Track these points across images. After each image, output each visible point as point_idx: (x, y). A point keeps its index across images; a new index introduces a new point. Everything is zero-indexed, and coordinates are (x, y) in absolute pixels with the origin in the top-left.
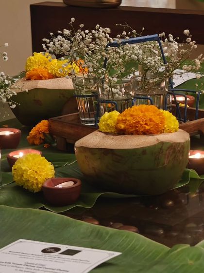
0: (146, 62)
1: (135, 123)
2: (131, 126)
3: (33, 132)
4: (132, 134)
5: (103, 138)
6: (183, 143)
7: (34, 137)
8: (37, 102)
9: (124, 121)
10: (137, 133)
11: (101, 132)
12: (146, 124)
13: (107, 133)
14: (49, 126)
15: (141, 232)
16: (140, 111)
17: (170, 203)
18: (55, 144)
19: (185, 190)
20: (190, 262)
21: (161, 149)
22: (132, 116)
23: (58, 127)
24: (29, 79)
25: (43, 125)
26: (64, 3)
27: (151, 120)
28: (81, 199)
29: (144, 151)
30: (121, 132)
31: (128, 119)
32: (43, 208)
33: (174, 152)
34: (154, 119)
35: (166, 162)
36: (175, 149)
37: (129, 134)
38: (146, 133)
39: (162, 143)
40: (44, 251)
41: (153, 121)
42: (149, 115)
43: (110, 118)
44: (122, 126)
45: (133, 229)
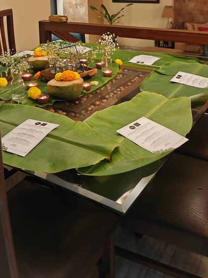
0: (71, 52)
1: (66, 77)
2: (65, 79)
3: (35, 75)
5: (56, 82)
6: (81, 84)
7: (36, 77)
8: (37, 64)
9: (62, 77)
10: (67, 81)
11: (55, 80)
12: (69, 78)
13: (57, 80)
14: (41, 74)
15: (67, 115)
16: (68, 73)
17: (77, 102)
19: (83, 97)
20: (81, 128)
22: (65, 75)
23: (43, 74)
24: (35, 57)
25: (39, 73)
26: (50, 20)
28: (49, 101)
30: (62, 80)
32: (37, 106)
35: (76, 90)
36: (79, 86)
37: (64, 81)
38: (69, 81)
39: (74, 84)
40: (36, 124)
41: (72, 77)
42: (71, 75)
43: (59, 75)
44: (62, 79)
45: (65, 113)
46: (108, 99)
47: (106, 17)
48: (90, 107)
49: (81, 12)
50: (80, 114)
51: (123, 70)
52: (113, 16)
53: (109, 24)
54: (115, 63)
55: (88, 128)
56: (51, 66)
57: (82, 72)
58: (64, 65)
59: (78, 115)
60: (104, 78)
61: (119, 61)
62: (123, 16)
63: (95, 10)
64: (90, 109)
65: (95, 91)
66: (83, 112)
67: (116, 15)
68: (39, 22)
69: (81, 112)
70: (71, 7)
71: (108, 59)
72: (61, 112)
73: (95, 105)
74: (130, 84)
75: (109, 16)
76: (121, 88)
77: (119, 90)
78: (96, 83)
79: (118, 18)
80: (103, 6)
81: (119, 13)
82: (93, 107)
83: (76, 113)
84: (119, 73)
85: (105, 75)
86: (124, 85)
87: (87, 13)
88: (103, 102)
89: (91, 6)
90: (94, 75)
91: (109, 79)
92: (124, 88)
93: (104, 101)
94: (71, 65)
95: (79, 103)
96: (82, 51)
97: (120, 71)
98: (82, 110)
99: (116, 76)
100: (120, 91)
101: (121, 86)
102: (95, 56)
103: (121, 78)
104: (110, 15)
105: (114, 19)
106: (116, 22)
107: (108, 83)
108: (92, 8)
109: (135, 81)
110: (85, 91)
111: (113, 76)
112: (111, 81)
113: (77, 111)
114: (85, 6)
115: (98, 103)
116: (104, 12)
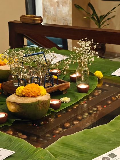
0: (39, 61)
1: (29, 93)
2: (27, 94)
4: (27, 97)
5: (17, 98)
6: (47, 101)
9: (24, 92)
10: (29, 96)
11: (16, 95)
12: (33, 93)
13: (18, 96)
14: (2, 87)
16: (32, 87)
17: (42, 123)
18: (4, 92)
20: (41, 157)
21: (38, 103)
22: (28, 89)
23: (4, 86)
27: (35, 91)
29: (31, 104)
30: (24, 96)
31: (26, 91)
33: (43, 104)
34: (36, 91)
35: (40, 108)
36: (44, 103)
37: (26, 97)
38: (32, 97)
39: (39, 101)
41: (36, 92)
42: (34, 89)
43: (20, 89)
44: (24, 94)
45: (25, 137)
46: (80, 120)
47: (93, 18)
48: (57, 129)
49: (64, 12)
50: (44, 137)
51: (104, 84)
52: (103, 17)
53: (96, 27)
54: (93, 75)
55: (51, 157)
56: (13, 77)
57: (51, 85)
58: (28, 77)
59: (41, 139)
60: (77, 94)
61: (99, 74)
62: (114, 17)
63: (80, 9)
64: (57, 132)
65: (66, 110)
66: (48, 135)
67: (106, 15)
68: (9, 23)
69: (45, 136)
70: (51, 5)
71: (85, 71)
72: (20, 134)
73: (63, 127)
74: (110, 102)
75: (97, 17)
76: (99, 107)
77: (95, 109)
78: (67, 99)
79: (108, 19)
80: (90, 5)
81: (109, 13)
82: (61, 129)
83: (38, 137)
84: (97, 89)
85: (80, 91)
86: (103, 103)
87: (71, 13)
88: (74, 124)
89: (75, 5)
90: (66, 90)
91: (84, 95)
92: (102, 107)
93: (76, 122)
94: (38, 78)
95: (44, 124)
96: (52, 60)
97: (100, 86)
98: (47, 133)
99: (94, 92)
100: (96, 111)
101: (98, 104)
102: (68, 67)
103: (99, 94)
104: (99, 15)
105: (103, 21)
106: (105, 24)
107: (82, 100)
108: (76, 7)
109: (117, 99)
110: (52, 110)
111: (90, 92)
112: (87, 97)
113: (41, 134)
114: (68, 5)
115: (68, 125)
116: (91, 12)
